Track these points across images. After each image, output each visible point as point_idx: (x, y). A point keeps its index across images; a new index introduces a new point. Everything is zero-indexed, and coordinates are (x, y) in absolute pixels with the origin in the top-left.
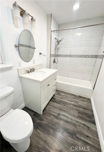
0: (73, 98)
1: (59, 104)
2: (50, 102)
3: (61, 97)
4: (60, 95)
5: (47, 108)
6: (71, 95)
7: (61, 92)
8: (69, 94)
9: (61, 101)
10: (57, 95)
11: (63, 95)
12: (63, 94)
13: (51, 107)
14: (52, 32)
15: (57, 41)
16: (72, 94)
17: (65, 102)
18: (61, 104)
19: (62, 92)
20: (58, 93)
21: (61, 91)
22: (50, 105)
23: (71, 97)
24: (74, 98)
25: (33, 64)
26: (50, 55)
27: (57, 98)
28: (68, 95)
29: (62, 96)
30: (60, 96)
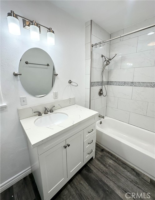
0: (132, 181)
1: (94, 189)
2: (77, 177)
3: (104, 168)
4: (103, 164)
5: (66, 192)
6: (130, 170)
7: (107, 156)
8: (124, 166)
9: (101, 181)
10: (97, 162)
11: (109, 166)
12: (111, 162)
13: (74, 193)
14: (92, 46)
15: (106, 60)
16: (133, 170)
17: (108, 187)
18: (97, 192)
19: (112, 155)
20: (102, 157)
21: (109, 153)
22: (74, 184)
23: (127, 178)
24: (136, 183)
25: (54, 99)
26: (91, 83)
27: (95, 171)
28: (122, 168)
29: (107, 168)
30: (102, 166)
